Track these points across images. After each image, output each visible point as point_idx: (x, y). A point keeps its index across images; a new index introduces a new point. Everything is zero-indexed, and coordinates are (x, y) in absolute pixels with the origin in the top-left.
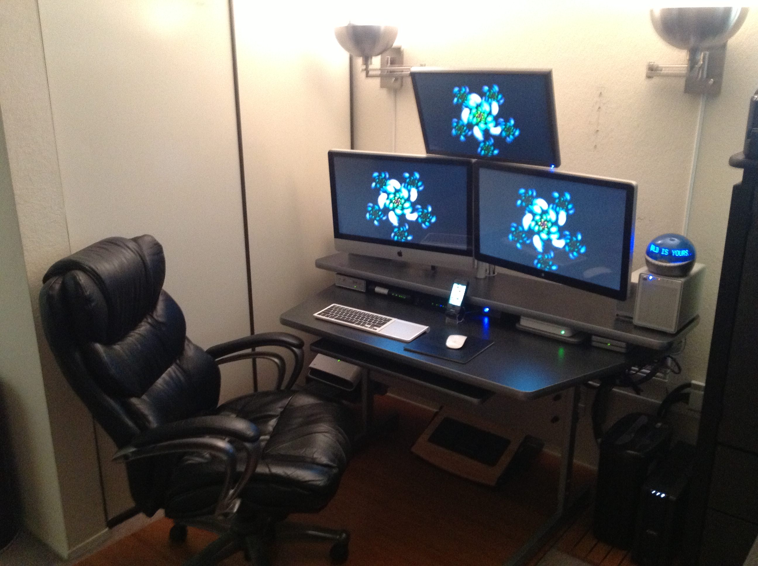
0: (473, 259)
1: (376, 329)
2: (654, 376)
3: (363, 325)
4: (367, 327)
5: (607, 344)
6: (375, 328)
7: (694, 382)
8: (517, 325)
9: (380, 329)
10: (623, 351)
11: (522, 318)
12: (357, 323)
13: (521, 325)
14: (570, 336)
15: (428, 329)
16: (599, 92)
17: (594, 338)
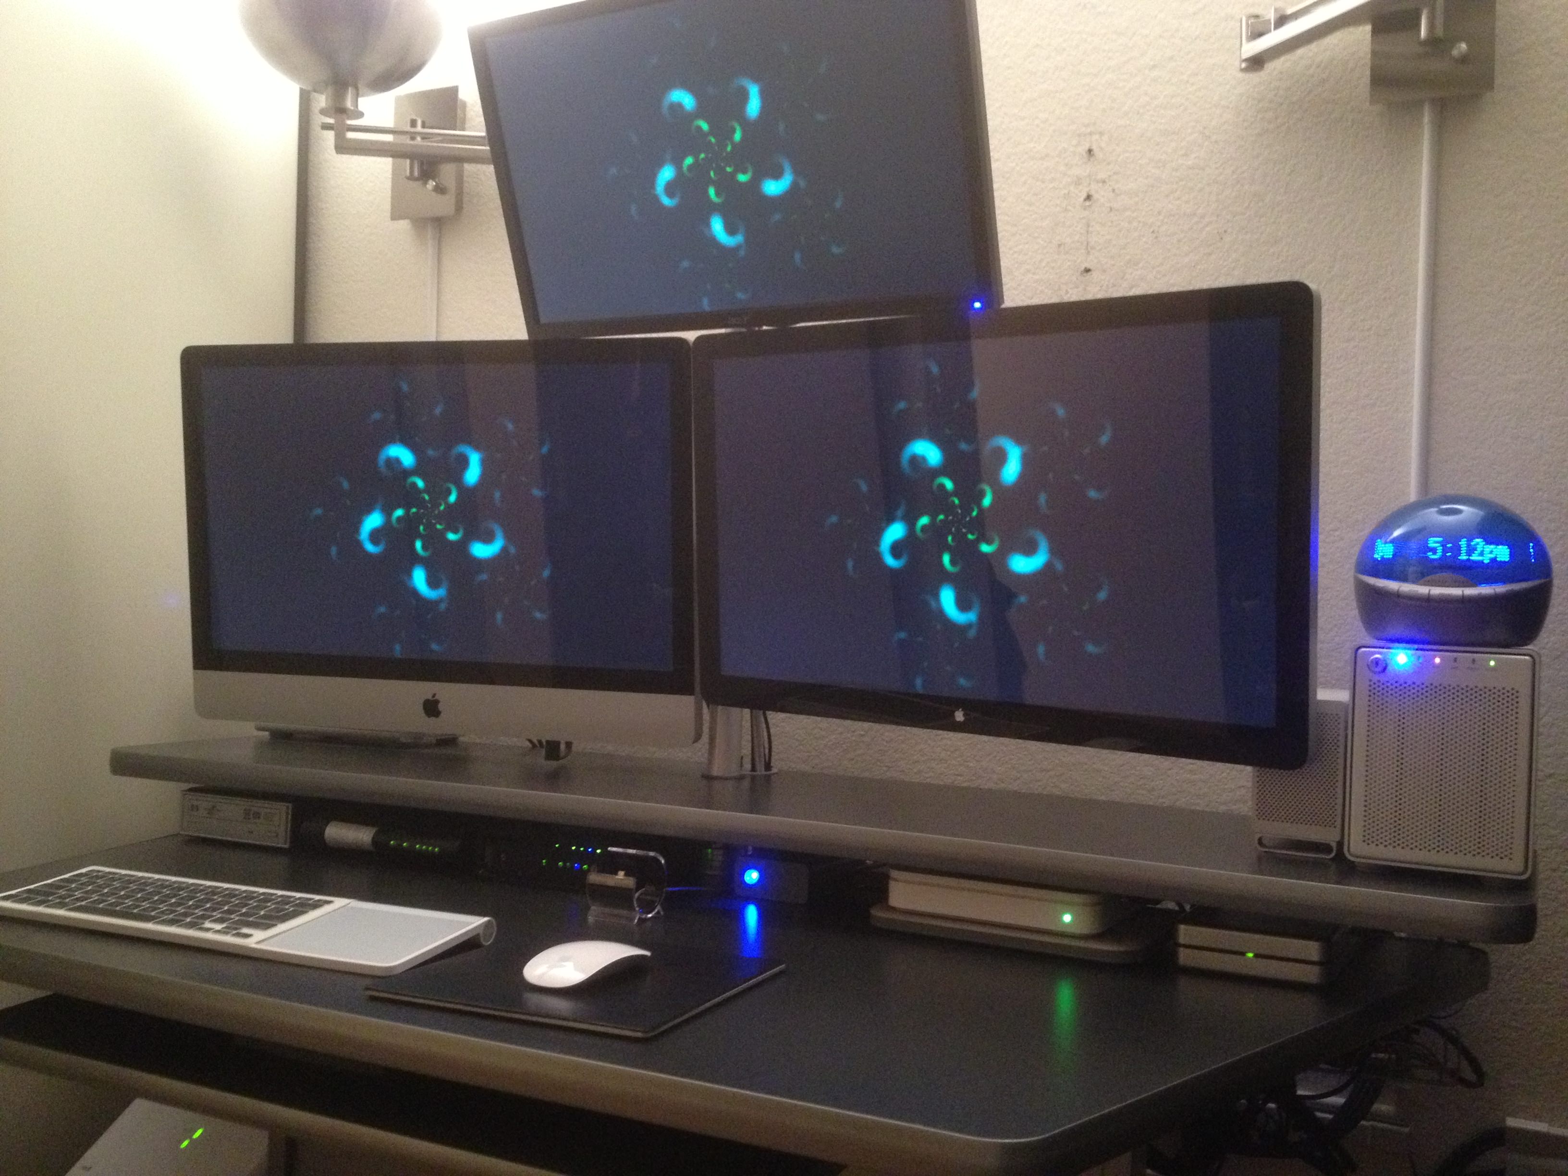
0: (696, 703)
1: (247, 936)
2: (1364, 1118)
3: (191, 925)
4: (208, 930)
5: (1243, 954)
6: (245, 930)
7: (1512, 1122)
8: (877, 913)
9: (263, 938)
10: (1311, 975)
11: (896, 880)
12: (163, 920)
13: (894, 909)
14: (1095, 932)
15: (487, 925)
16: (1083, 149)
17: (1186, 933)
